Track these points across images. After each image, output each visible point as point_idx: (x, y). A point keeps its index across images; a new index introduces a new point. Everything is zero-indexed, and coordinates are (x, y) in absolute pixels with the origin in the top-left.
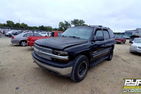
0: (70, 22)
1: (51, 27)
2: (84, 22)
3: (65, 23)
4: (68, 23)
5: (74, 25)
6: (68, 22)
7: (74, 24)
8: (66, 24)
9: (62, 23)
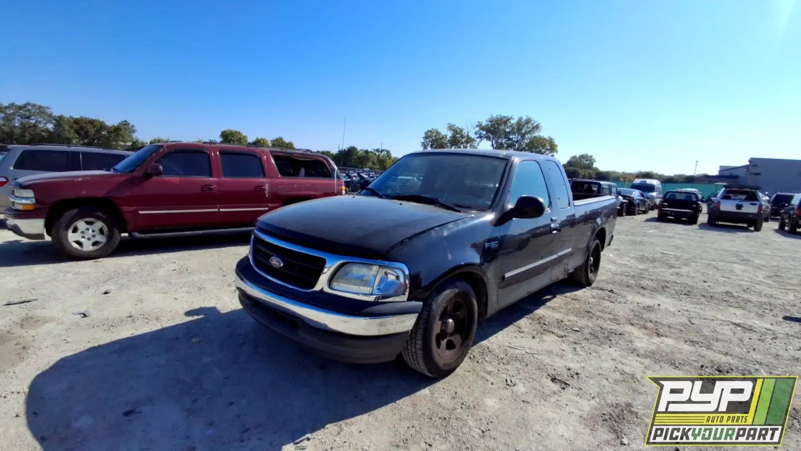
0: (471, 131)
1: (388, 152)
2: (537, 127)
3: (449, 134)
4: (465, 132)
5: (490, 143)
6: (461, 130)
7: (488, 138)
8: (454, 137)
9: (438, 133)
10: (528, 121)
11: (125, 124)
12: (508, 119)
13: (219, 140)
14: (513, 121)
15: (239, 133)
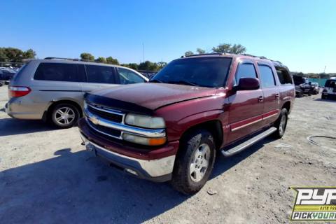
10: (239, 46)
11: (31, 51)
12: (229, 45)
13: (80, 58)
14: (231, 47)
15: (90, 55)
